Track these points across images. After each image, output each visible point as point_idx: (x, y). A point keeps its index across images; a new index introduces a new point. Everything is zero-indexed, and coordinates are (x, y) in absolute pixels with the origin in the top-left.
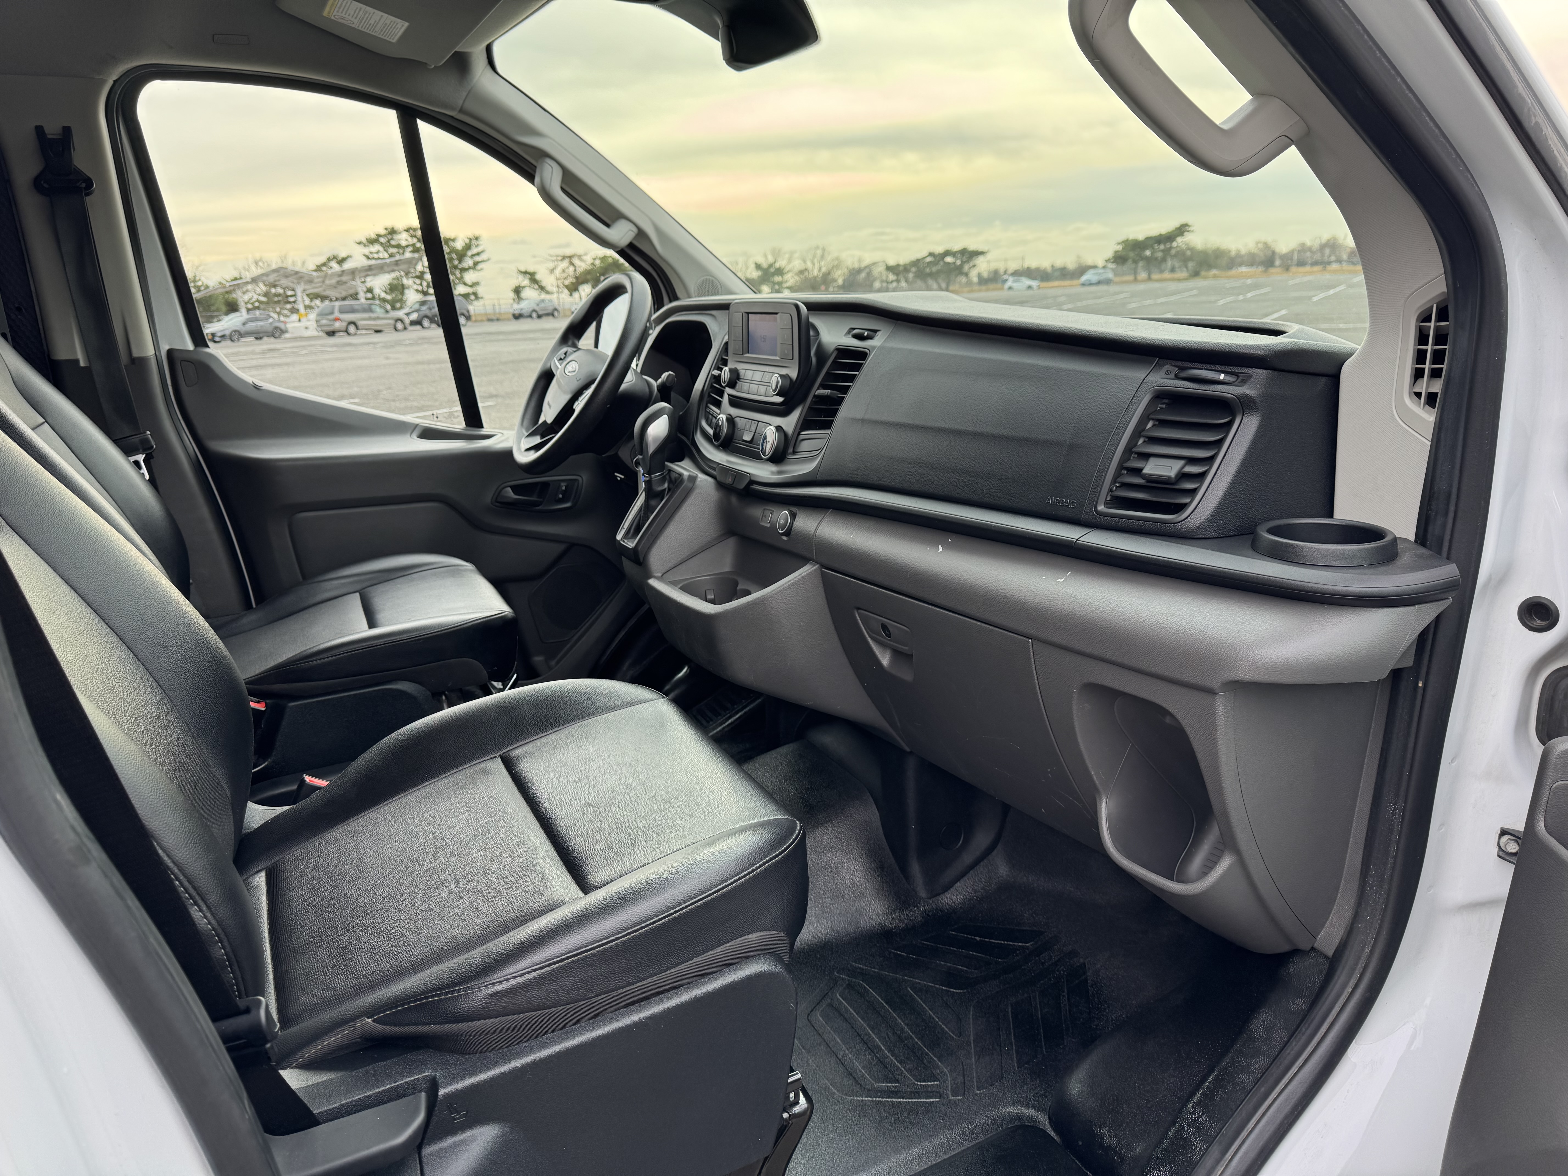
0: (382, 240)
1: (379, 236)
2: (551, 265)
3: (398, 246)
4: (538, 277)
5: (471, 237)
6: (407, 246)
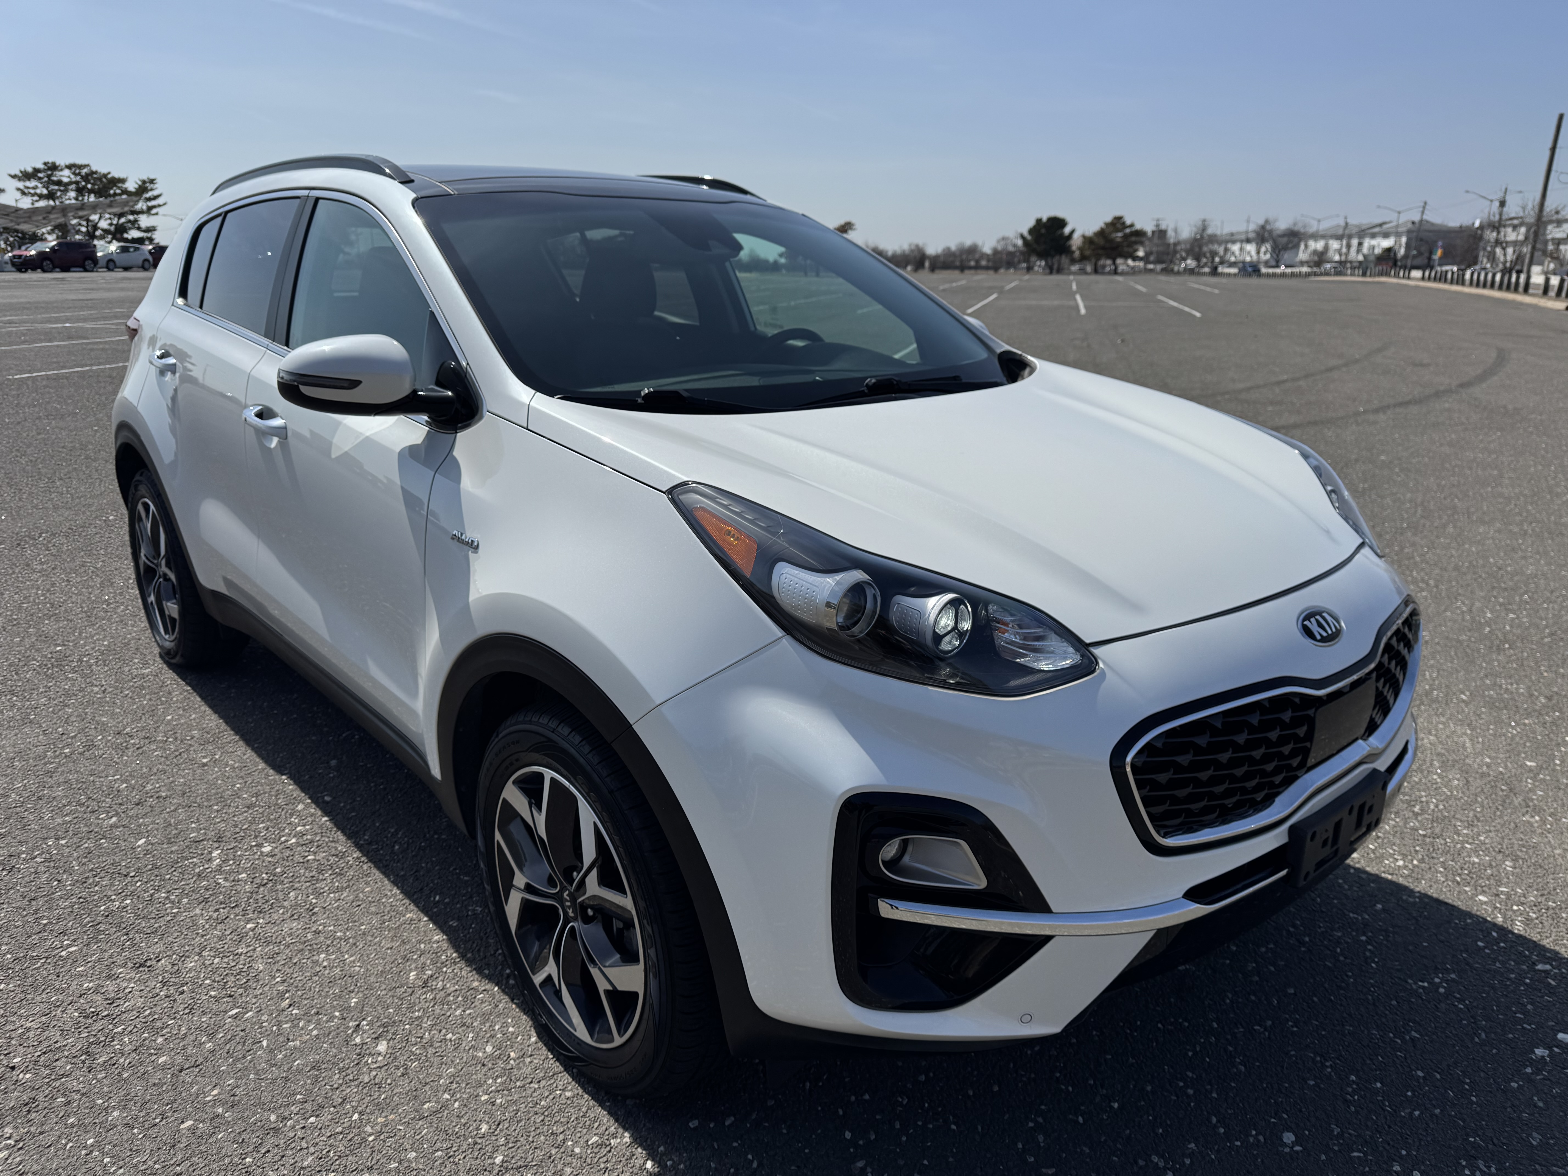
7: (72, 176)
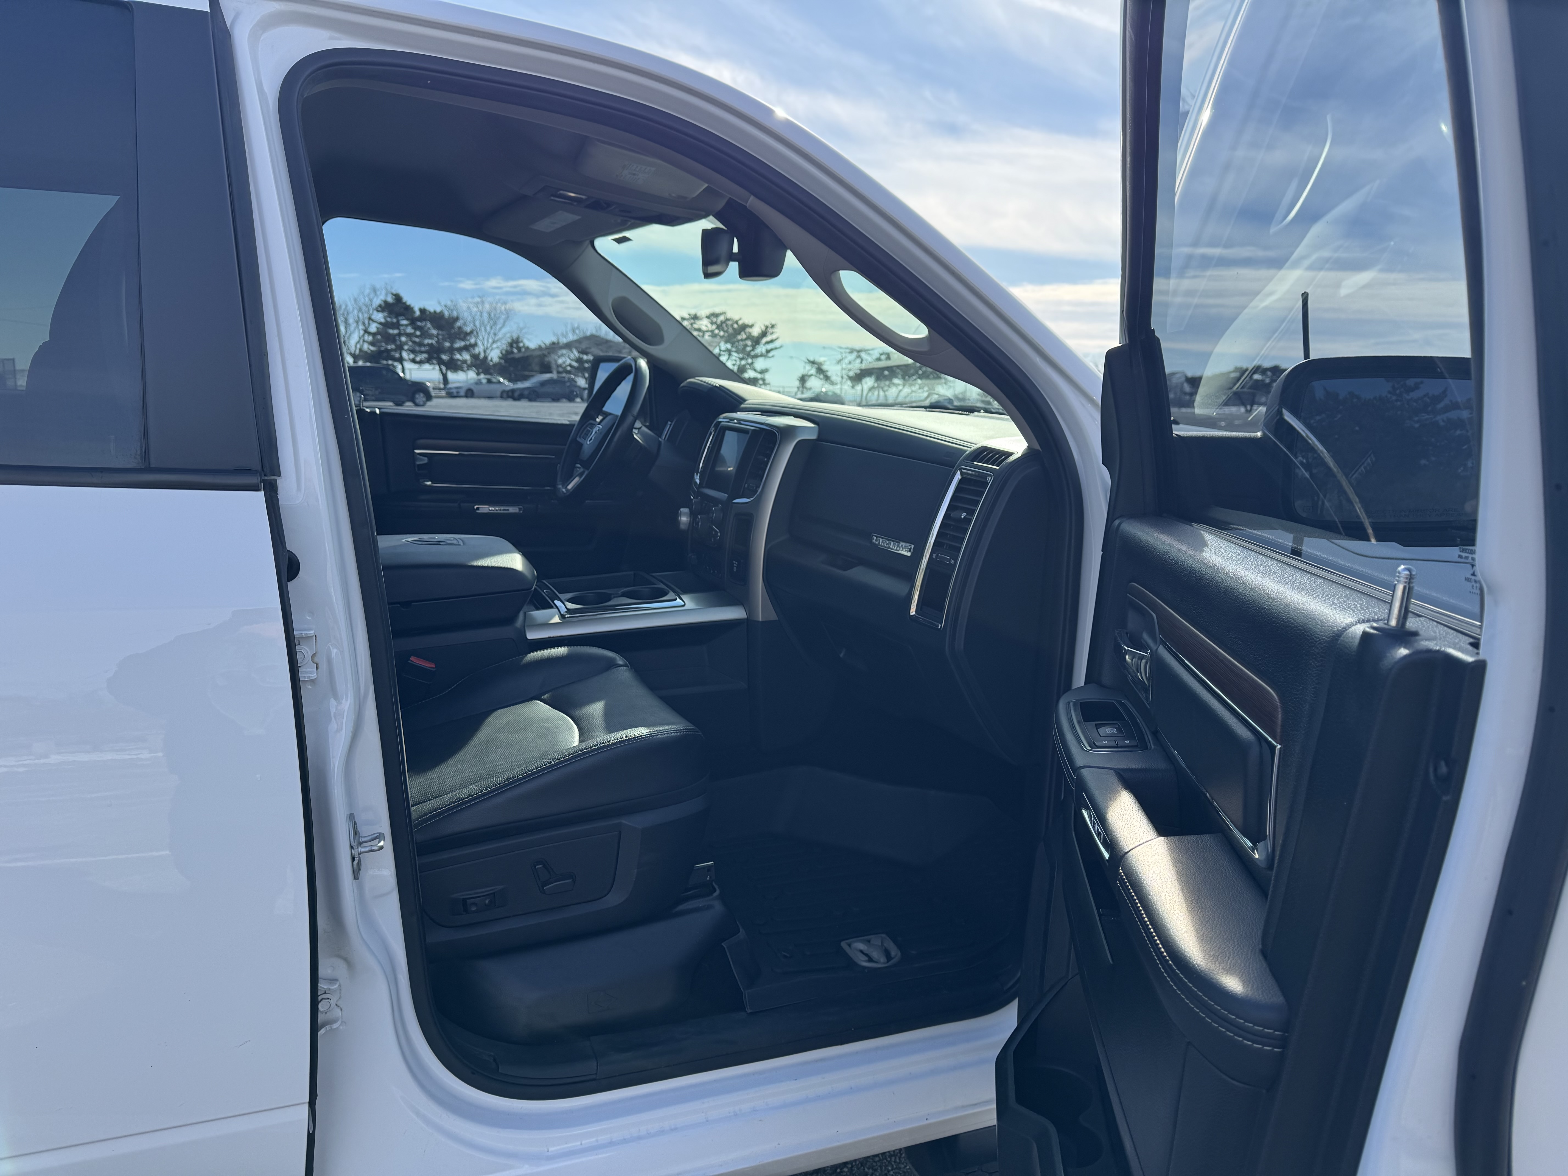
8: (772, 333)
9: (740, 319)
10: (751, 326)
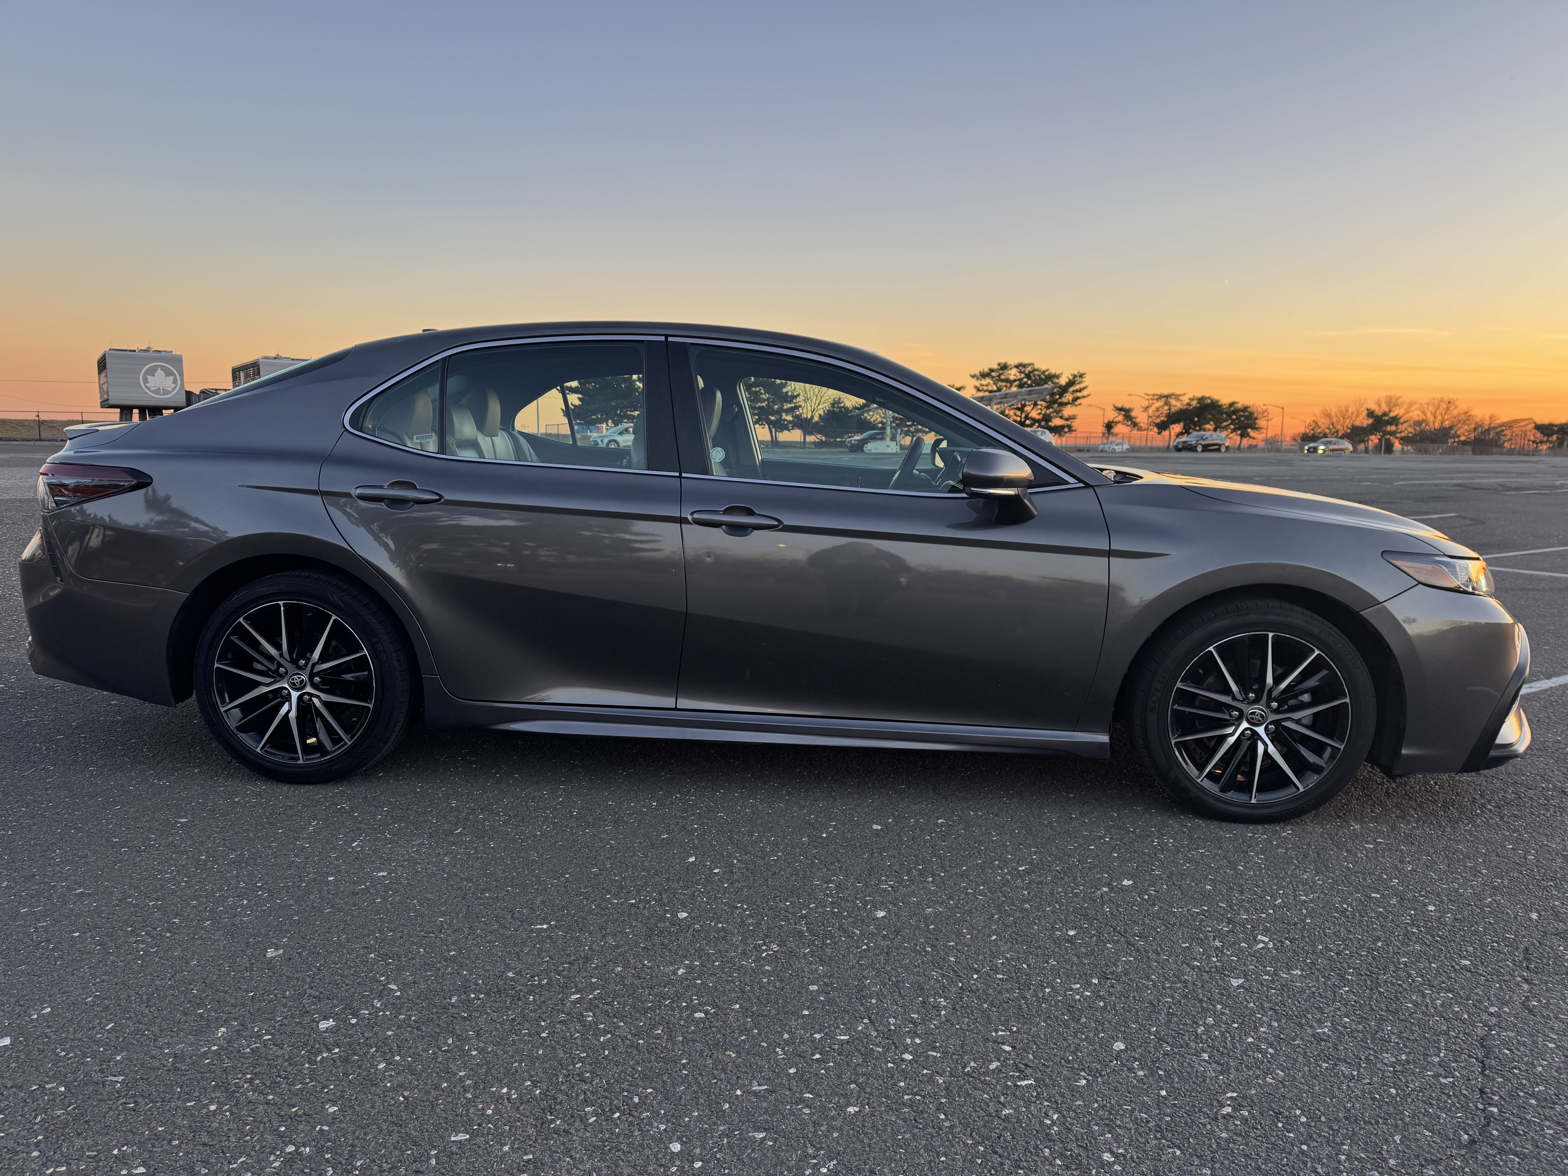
0: (993, 374)
1: (992, 370)
2: (1146, 403)
3: (1007, 380)
4: (1133, 414)
5: (1076, 373)
6: (1015, 381)
7: (1018, 374)
8: (1079, 383)
9: (1048, 370)
10: (1057, 377)
